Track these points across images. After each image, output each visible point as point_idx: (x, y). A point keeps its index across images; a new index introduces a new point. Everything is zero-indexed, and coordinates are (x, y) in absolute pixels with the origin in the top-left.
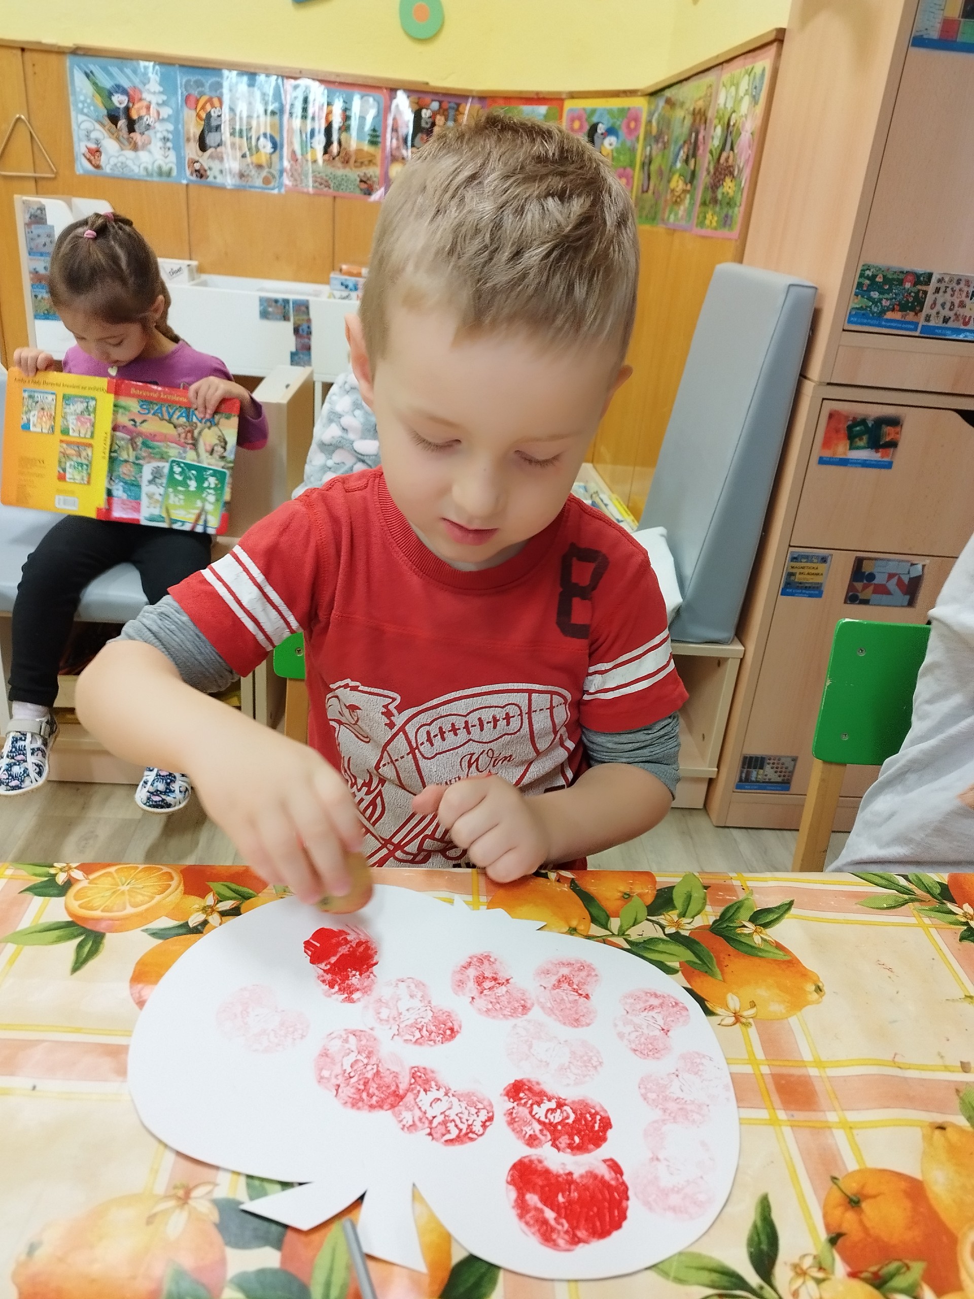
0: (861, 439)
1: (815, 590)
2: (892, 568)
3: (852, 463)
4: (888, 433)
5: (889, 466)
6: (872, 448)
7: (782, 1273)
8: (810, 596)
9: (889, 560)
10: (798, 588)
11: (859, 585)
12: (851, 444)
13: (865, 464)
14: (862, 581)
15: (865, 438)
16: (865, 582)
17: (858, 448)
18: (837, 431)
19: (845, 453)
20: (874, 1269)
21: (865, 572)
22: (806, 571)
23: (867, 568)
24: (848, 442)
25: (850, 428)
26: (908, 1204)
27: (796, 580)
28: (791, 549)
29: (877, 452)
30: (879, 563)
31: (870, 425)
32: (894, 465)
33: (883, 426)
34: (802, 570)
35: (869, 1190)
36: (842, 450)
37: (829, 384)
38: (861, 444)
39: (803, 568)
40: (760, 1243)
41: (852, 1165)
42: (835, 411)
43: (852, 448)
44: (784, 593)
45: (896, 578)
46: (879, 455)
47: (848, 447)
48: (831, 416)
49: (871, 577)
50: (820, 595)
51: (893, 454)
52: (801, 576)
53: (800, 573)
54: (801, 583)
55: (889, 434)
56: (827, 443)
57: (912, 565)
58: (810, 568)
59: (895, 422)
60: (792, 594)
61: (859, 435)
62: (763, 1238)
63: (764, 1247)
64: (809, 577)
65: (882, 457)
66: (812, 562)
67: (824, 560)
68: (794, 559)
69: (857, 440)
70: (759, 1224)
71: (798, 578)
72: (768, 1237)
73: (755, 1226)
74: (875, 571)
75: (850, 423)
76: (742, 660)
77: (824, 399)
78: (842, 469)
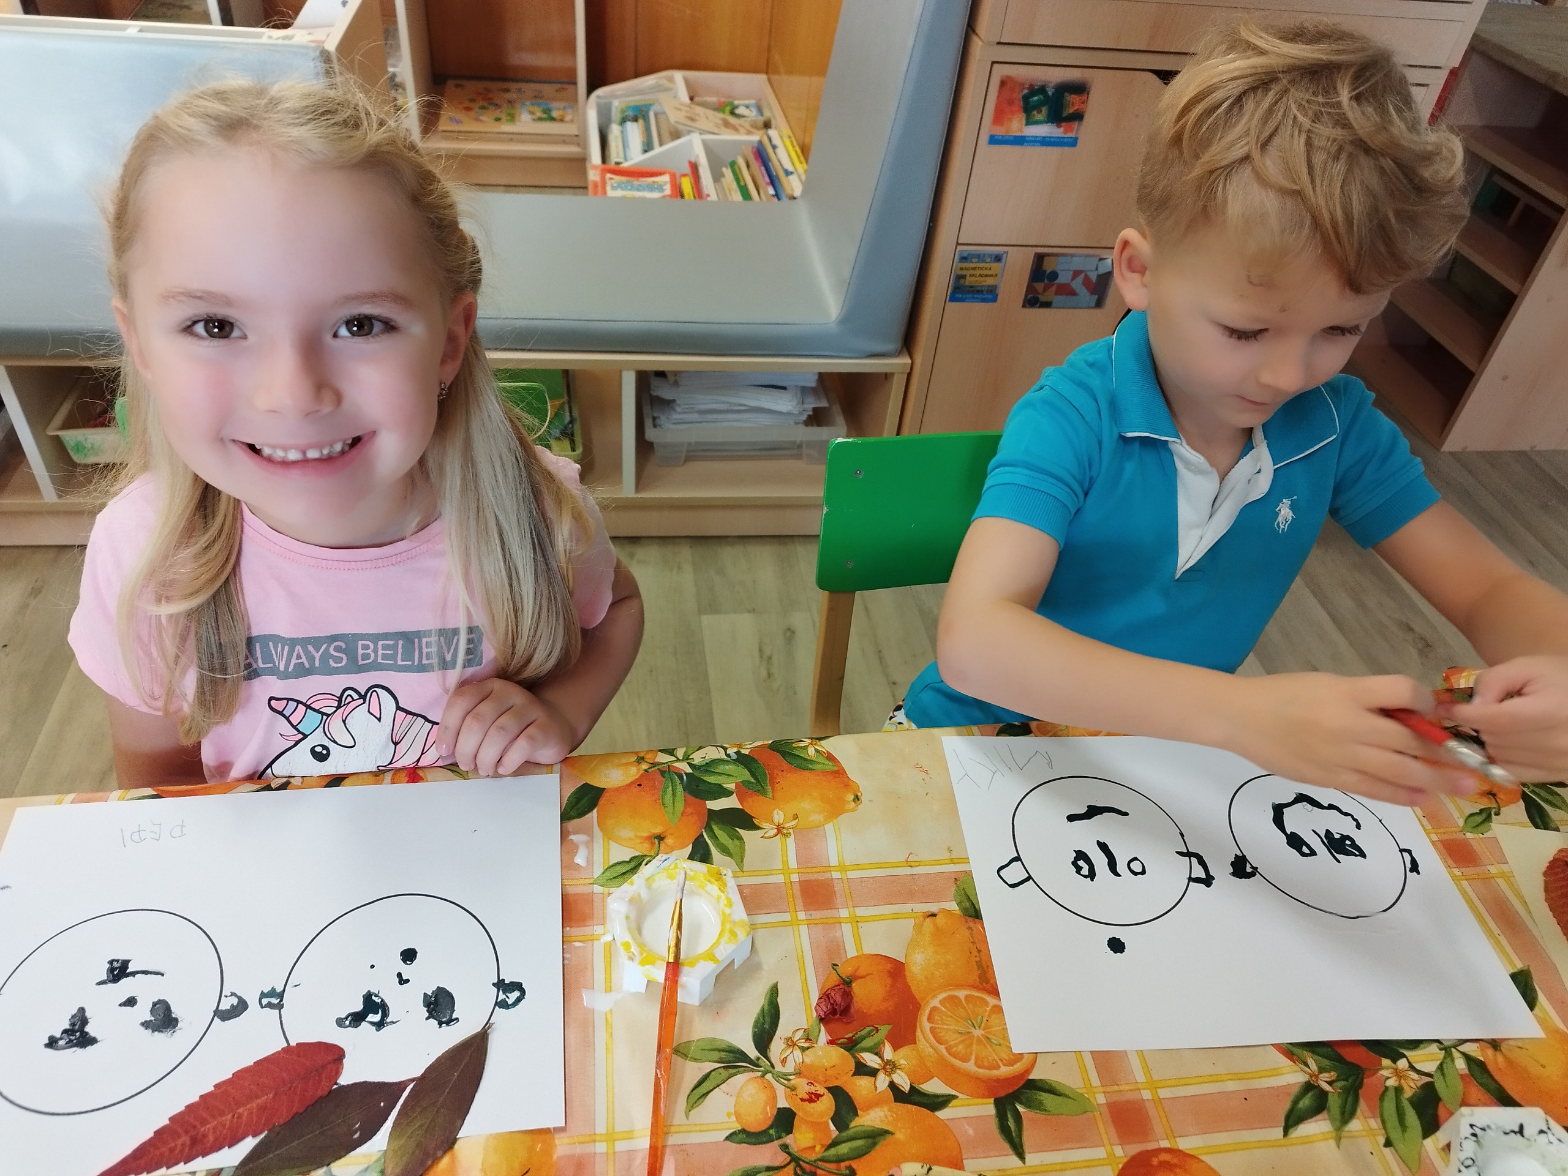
0: (1040, 112)
1: (989, 294)
2: (1077, 264)
3: (1029, 142)
4: (1073, 102)
5: (1073, 143)
6: (1052, 123)
7: (777, 1047)
8: (984, 300)
9: (1073, 256)
10: (969, 292)
11: (1039, 286)
12: (1027, 119)
13: (1045, 142)
14: (1043, 281)
15: (1044, 110)
16: (1046, 281)
17: (1037, 123)
18: (1011, 103)
19: (1020, 130)
20: (850, 1035)
21: (1045, 271)
22: (978, 272)
23: (1048, 266)
24: (1023, 116)
25: (1026, 98)
26: (889, 981)
27: (967, 283)
28: (960, 248)
29: (1059, 126)
30: (1061, 259)
31: (1050, 93)
32: (1080, 142)
33: (1066, 94)
34: (973, 272)
35: (861, 972)
36: (1017, 125)
37: (999, 43)
38: (1040, 117)
39: (975, 269)
40: (763, 1024)
41: (851, 953)
42: (1008, 77)
43: (1029, 123)
44: (953, 299)
45: (1082, 276)
46: (1061, 130)
47: (1024, 122)
48: (1003, 83)
49: (1054, 275)
50: (995, 300)
51: (1078, 129)
52: (973, 279)
53: (971, 275)
54: (972, 287)
55: (1073, 105)
56: (998, 118)
57: (1101, 259)
58: (982, 269)
59: (1080, 89)
60: (962, 300)
61: (1038, 107)
62: (767, 1019)
63: (767, 1026)
64: (980, 279)
65: (1065, 132)
66: (984, 261)
67: (998, 258)
68: (964, 259)
69: (1035, 112)
70: (766, 1008)
71: (969, 281)
72: (771, 1017)
73: (763, 1010)
74: (1058, 269)
75: (1026, 91)
76: (909, 375)
77: (993, 63)
78: (1017, 149)
